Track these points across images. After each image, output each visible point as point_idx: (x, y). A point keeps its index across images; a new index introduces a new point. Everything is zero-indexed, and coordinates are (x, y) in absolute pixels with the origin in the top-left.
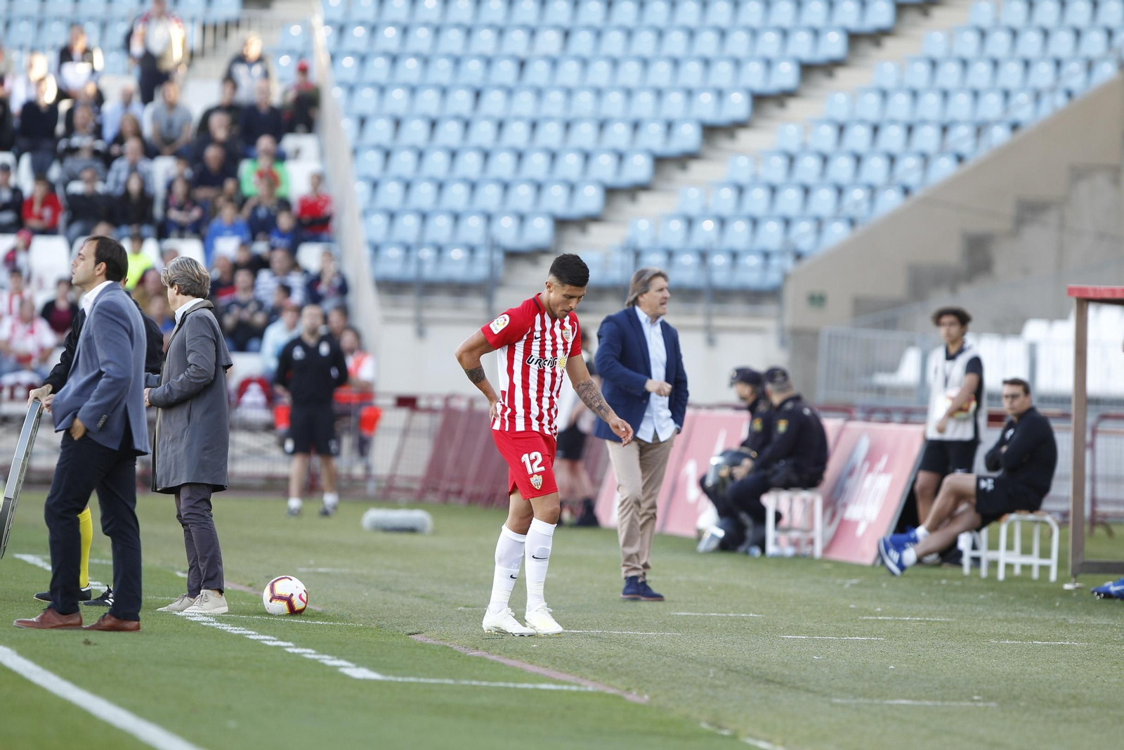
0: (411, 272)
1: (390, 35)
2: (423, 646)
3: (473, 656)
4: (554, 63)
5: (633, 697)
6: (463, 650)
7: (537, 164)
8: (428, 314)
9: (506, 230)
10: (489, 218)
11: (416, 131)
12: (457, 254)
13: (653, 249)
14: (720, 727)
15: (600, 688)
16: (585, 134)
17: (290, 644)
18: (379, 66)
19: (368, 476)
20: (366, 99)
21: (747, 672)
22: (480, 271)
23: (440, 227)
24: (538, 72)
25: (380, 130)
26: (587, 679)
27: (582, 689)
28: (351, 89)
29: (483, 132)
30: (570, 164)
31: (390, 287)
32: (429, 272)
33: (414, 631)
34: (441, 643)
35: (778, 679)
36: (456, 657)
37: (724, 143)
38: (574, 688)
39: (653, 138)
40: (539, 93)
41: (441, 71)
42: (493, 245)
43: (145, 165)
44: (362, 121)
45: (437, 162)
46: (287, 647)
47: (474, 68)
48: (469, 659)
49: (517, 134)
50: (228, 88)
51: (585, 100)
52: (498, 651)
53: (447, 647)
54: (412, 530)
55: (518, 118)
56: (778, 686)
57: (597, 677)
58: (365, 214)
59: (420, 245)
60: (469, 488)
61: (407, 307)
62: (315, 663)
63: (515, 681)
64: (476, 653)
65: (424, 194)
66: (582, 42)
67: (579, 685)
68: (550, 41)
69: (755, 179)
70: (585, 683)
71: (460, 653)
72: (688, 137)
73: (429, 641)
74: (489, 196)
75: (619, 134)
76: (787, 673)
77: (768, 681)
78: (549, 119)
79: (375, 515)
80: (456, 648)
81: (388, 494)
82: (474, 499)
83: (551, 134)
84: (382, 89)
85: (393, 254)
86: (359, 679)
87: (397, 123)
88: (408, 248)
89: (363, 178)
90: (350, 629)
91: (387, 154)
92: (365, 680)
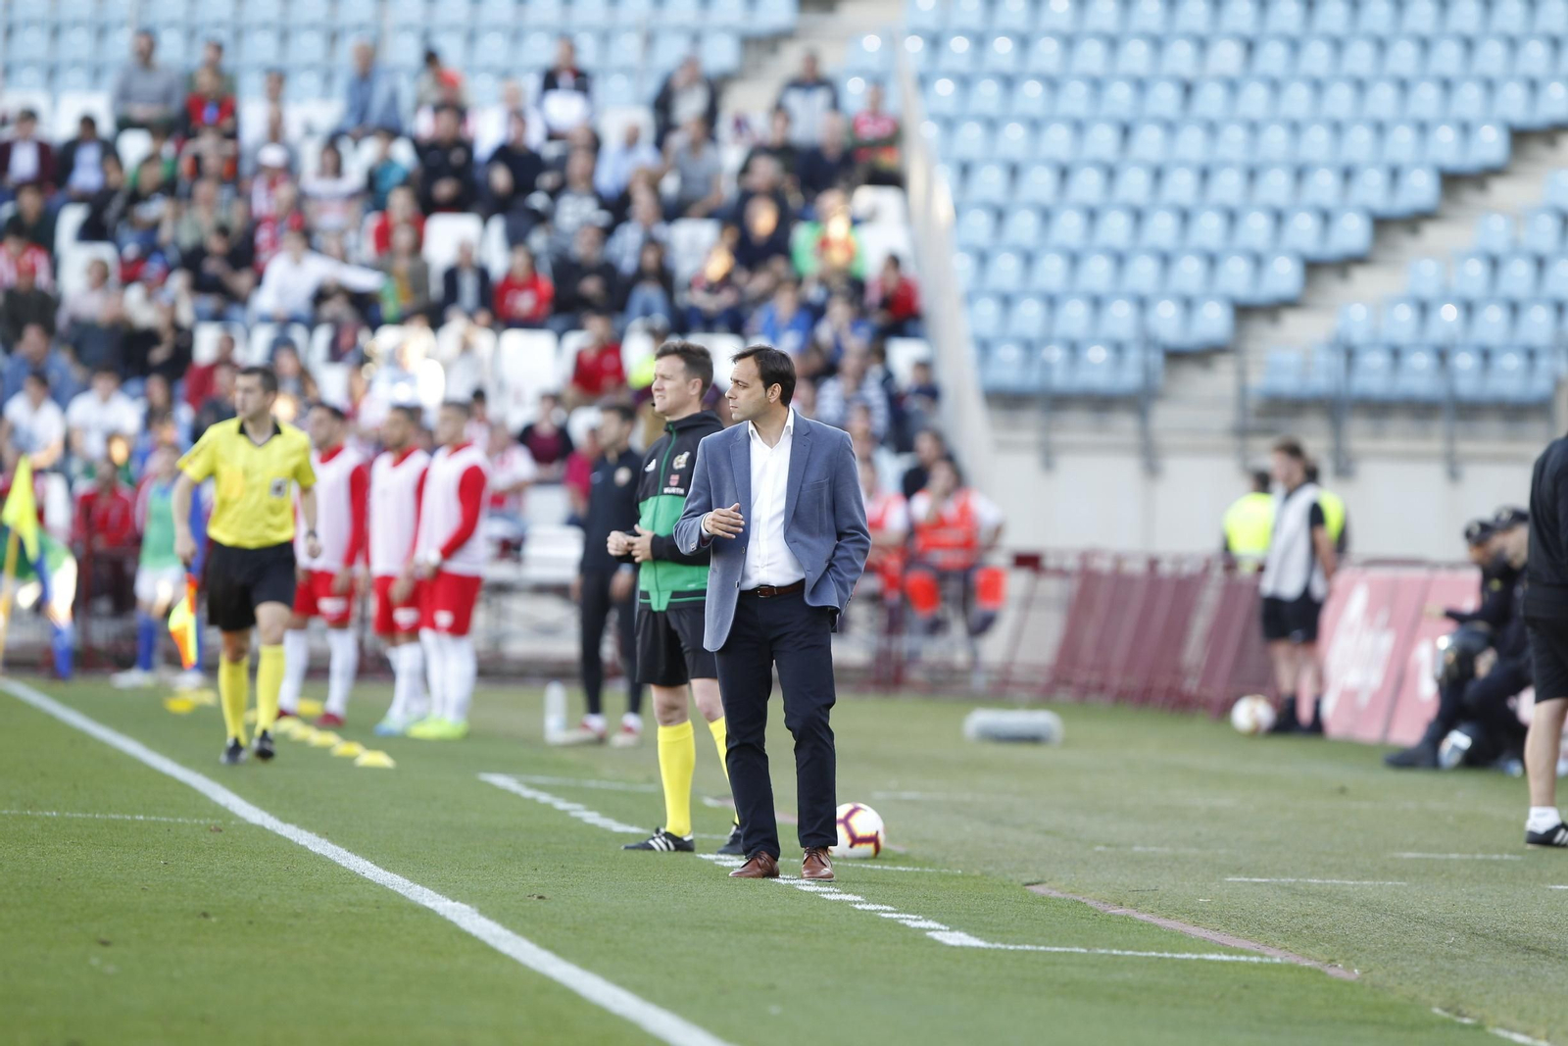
0: (1032, 379)
1: (1003, 49)
2: (1044, 900)
3: (1114, 914)
4: (1232, 86)
5: (1338, 972)
6: (1101, 907)
7: (1209, 228)
8: (1060, 438)
9: (1167, 321)
10: (1142, 303)
11: (1040, 183)
12: (1098, 354)
13: (1373, 345)
14: (1459, 1014)
15: (1293, 959)
16: (1276, 186)
17: (859, 898)
18: (988, 93)
19: (975, 664)
20: (970, 139)
21: (1498, 937)
22: (1129, 378)
23: (1074, 316)
24: (1211, 99)
25: (990, 182)
26: (1273, 946)
27: (1267, 960)
28: (949, 124)
29: (1134, 184)
30: (1256, 228)
31: (1005, 401)
32: (1060, 379)
33: (1033, 880)
34: (1071, 896)
35: (1543, 946)
36: (1090, 917)
37: (1470, 196)
38: (1255, 959)
39: (1372, 190)
40: (1212, 128)
41: (1075, 98)
42: (1148, 341)
43: (662, 231)
44: (965, 170)
45: (1069, 226)
46: (855, 903)
47: (1120, 95)
48: (1109, 919)
49: (1181, 186)
50: (779, 123)
51: (1275, 139)
52: (1150, 908)
53: (1078, 902)
54: (1034, 739)
55: (1183, 163)
56: (1542, 956)
57: (1288, 944)
58: (970, 298)
59: (1047, 340)
60: (1116, 680)
61: (1028, 428)
62: (894, 924)
63: (1172, 951)
64: (1118, 911)
65: (1051, 271)
66: (1272, 57)
67: (1262, 956)
68: (1227, 56)
69: (1516, 249)
70: (1272, 952)
71: (1097, 910)
72: (1421, 189)
73: (1055, 894)
74: (1143, 272)
75: (1324, 185)
76: (1555, 938)
77: (1529, 949)
78: (1227, 164)
79: (982, 718)
80: (1091, 903)
81: (1002, 689)
82: (1122, 697)
83: (1228, 186)
84: (992, 125)
85: (1008, 354)
86: (953, 947)
87: (1014, 171)
88: (1029, 347)
89: (966, 248)
90: (944, 878)
91: (1000, 215)
92: (962, 948)
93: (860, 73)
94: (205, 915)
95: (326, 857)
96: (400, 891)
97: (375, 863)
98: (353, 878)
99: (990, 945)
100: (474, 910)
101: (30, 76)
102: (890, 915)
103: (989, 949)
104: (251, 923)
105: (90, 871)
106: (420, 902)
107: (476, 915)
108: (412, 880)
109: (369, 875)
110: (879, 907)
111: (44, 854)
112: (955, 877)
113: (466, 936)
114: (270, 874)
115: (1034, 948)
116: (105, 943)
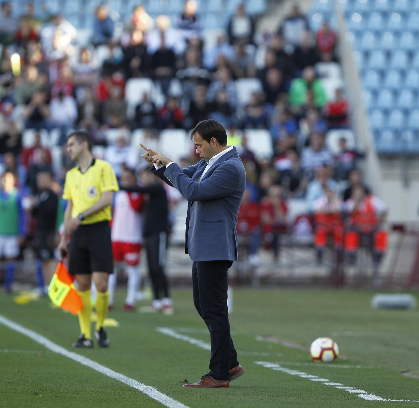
0: (399, 147)
2: (410, 380)
8: (412, 172)
11: (400, 59)
17: (327, 380)
18: (376, 20)
20: (369, 40)
25: (378, 59)
28: (359, 34)
31: (387, 157)
32: (411, 147)
33: (404, 370)
44: (367, 54)
45: (414, 78)
46: (325, 382)
54: (402, 307)
58: (370, 111)
59: (405, 129)
61: (397, 170)
62: (343, 391)
65: (406, 98)
73: (414, 376)
79: (379, 299)
81: (388, 285)
84: (378, 34)
85: (388, 137)
86: (369, 401)
87: (388, 55)
88: (397, 133)
89: (367, 88)
90: (365, 370)
91: (382, 74)
92: (373, 401)
93: (318, 11)
94: (36, 394)
96: (122, 381)
99: (386, 400)
100: (156, 389)
102: (342, 387)
103: (386, 401)
104: (57, 397)
106: (132, 386)
107: (157, 391)
108: (128, 376)
110: (336, 384)
112: (370, 370)
113: (153, 400)
114: (64, 375)
115: (406, 401)
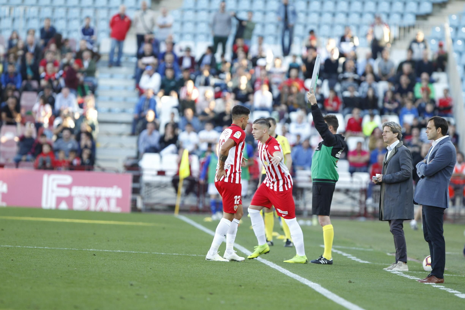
28: (460, 54)
43: (375, 85)
50: (410, 53)
62: (445, 291)
86: (462, 298)
90: (459, 278)
93: (435, 38)
94: (241, 286)
95: (276, 269)
96: (297, 279)
97: (290, 271)
98: (284, 275)
100: (320, 285)
101: (188, 37)
102: (444, 289)
104: (254, 288)
105: (206, 272)
106: (303, 283)
109: (288, 275)
110: (440, 286)
111: (192, 267)
112: (462, 277)
113: (318, 293)
114: (259, 274)
116: (211, 294)
